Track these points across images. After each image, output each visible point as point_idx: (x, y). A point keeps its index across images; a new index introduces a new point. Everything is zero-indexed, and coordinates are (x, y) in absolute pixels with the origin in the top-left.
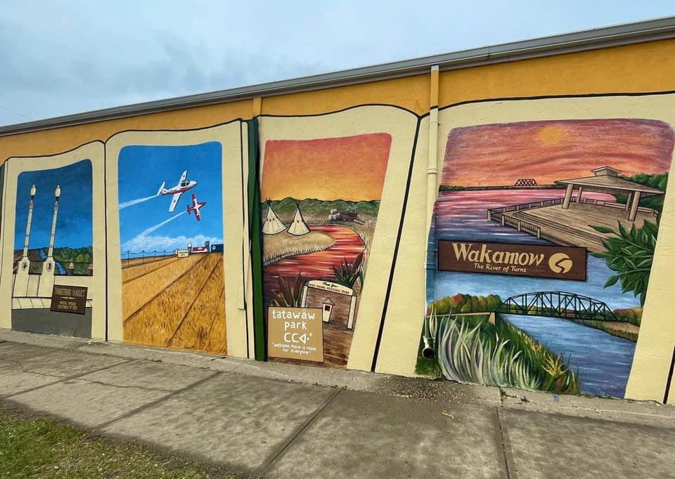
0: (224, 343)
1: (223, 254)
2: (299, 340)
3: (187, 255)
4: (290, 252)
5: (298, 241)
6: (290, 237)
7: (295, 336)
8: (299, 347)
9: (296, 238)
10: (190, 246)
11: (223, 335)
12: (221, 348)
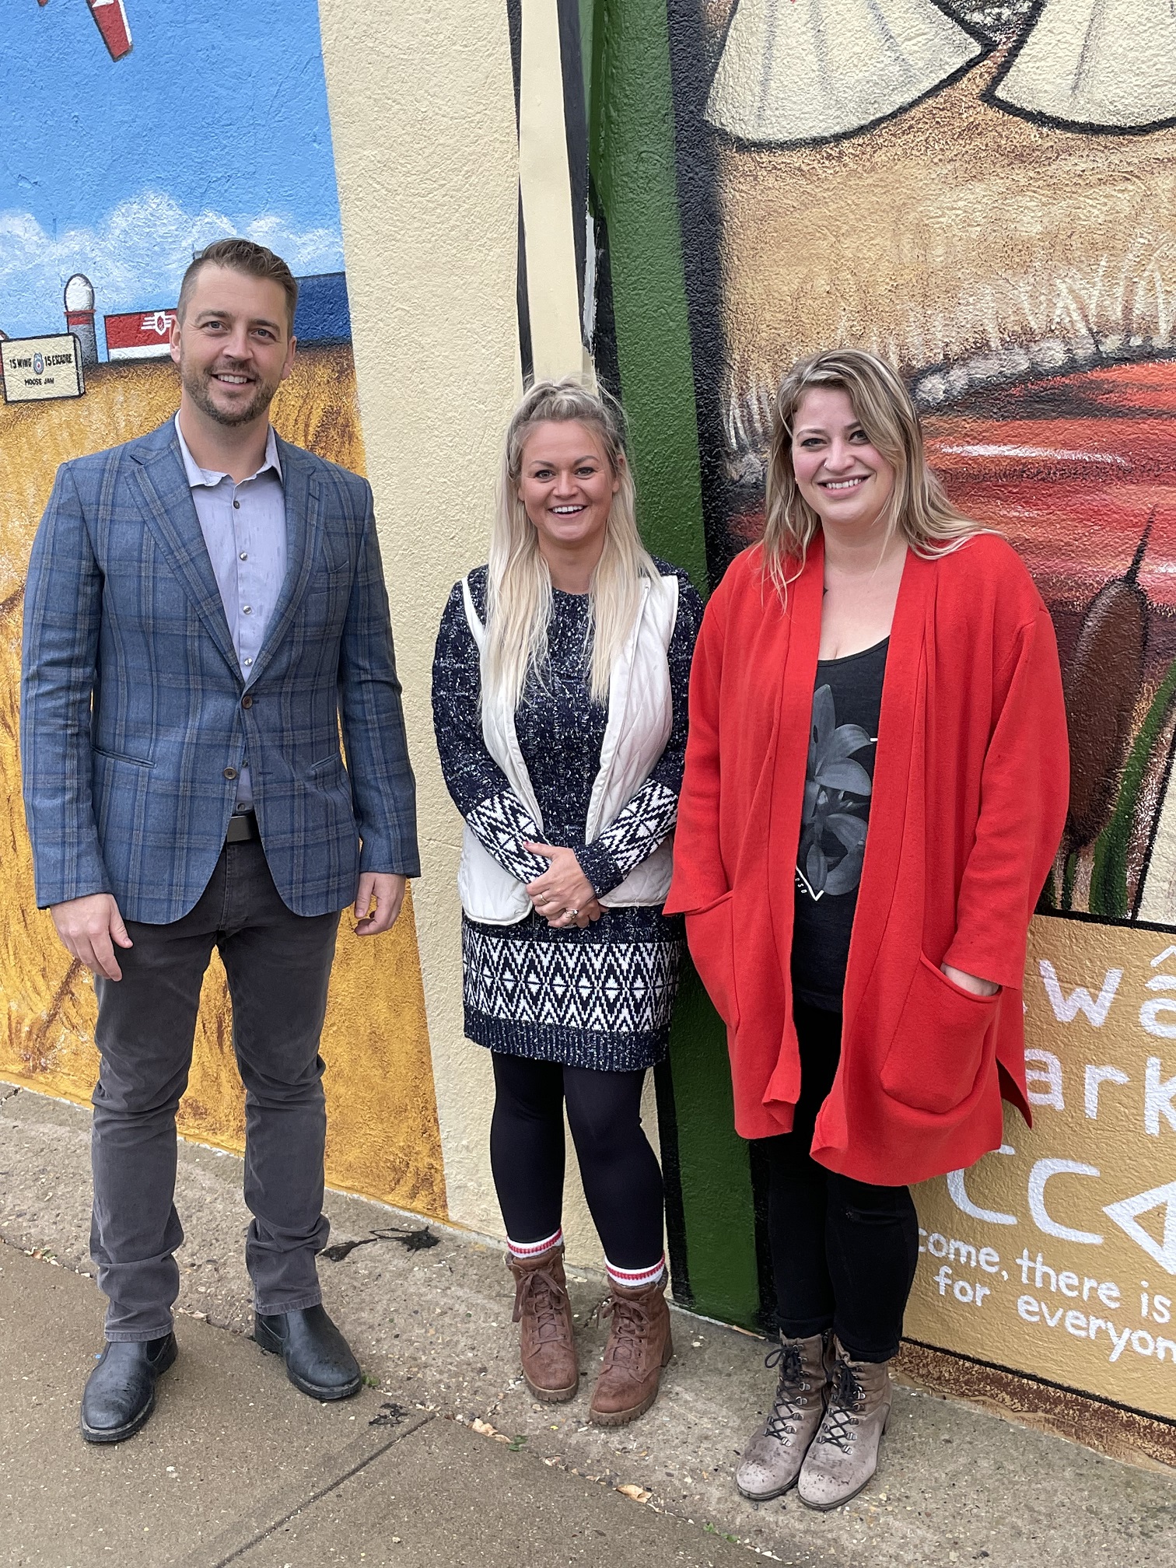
0: (413, 1120)
1: (345, 372)
2: (1110, 1228)
3: (66, 379)
4: (1026, 338)
5: (1124, 198)
6: (1021, 156)
7: (1055, 1184)
8: (1108, 1292)
9: (1086, 159)
10: (77, 301)
11: (400, 1053)
12: (395, 1155)
